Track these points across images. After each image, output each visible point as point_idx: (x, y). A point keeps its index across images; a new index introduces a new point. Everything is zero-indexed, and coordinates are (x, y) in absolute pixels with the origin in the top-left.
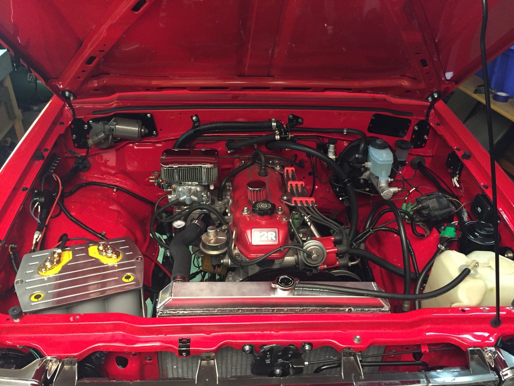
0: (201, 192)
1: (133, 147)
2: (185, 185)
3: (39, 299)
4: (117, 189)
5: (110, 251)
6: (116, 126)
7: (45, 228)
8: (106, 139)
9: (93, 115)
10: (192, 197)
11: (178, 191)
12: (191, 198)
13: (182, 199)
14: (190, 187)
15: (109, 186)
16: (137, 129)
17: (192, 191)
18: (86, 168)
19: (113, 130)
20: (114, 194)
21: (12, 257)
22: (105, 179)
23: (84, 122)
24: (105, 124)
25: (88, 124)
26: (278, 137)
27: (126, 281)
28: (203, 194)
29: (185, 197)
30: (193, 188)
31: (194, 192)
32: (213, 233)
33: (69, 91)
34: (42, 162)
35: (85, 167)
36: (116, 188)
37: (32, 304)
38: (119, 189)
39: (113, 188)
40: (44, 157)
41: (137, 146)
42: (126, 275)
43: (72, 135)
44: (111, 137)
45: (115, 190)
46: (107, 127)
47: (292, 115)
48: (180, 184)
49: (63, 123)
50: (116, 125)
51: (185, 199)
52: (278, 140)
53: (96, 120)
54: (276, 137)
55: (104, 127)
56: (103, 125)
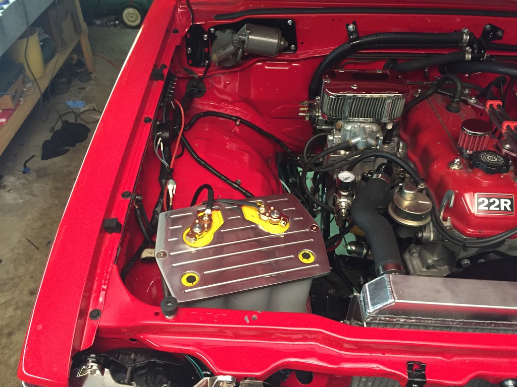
0: (377, 132)
1: (263, 66)
2: (356, 122)
3: (194, 283)
4: (241, 122)
5: (275, 216)
6: (250, 37)
8: (235, 54)
9: (216, 20)
11: (345, 130)
12: (367, 141)
13: (354, 141)
14: (362, 125)
15: (229, 117)
16: (276, 41)
17: (368, 130)
18: (201, 93)
19: (243, 42)
20: (237, 127)
21: (138, 213)
22: (221, 108)
23: (204, 30)
24: (233, 33)
25: (209, 33)
26: (469, 57)
27: (305, 261)
28: (378, 136)
29: (359, 139)
30: (367, 126)
32: (411, 195)
34: (162, 83)
35: (199, 92)
36: (239, 120)
37: (186, 291)
38: (243, 122)
39: (236, 121)
40: (164, 77)
41: (268, 65)
42: (303, 252)
43: (187, 48)
44: (240, 51)
45: (238, 123)
46: (236, 37)
47: (489, 24)
48: (348, 121)
49: (177, 32)
50: (250, 34)
51: (357, 143)
52: (468, 61)
53: (220, 28)
54: (467, 56)
55: (232, 37)
56: (231, 34)
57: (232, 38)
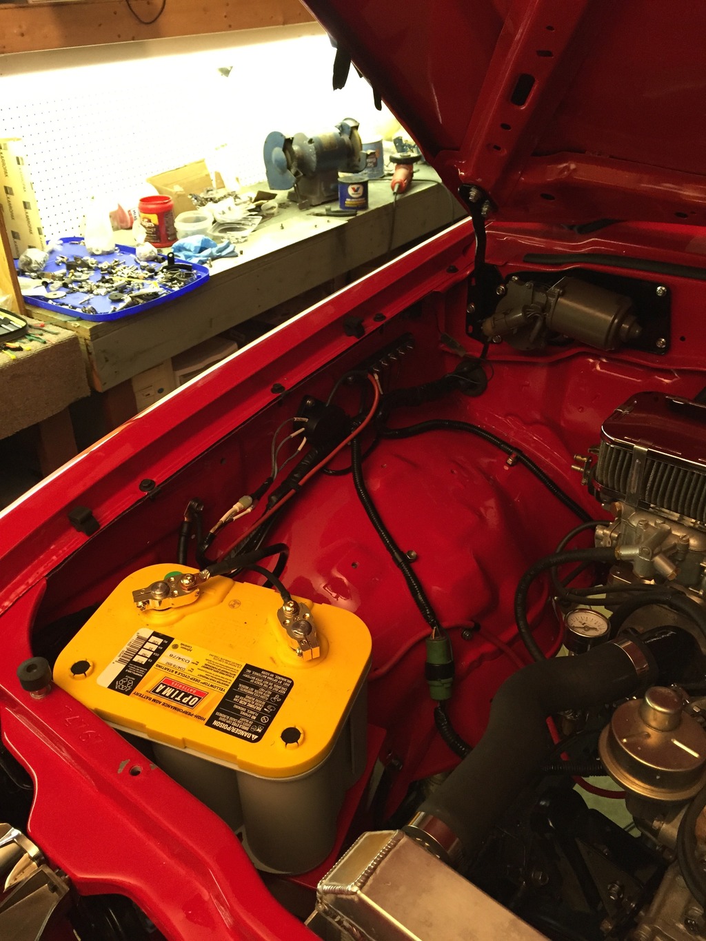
1: (594, 365)
2: (656, 514)
4: (517, 461)
6: (560, 300)
7: (293, 491)
8: (526, 326)
9: (525, 262)
10: (658, 559)
11: (628, 525)
12: (652, 562)
13: (625, 552)
14: (667, 527)
15: (499, 443)
16: (609, 318)
17: (670, 542)
18: (476, 389)
19: (549, 307)
20: (506, 468)
21: (185, 529)
22: (508, 427)
23: (501, 277)
24: (536, 288)
28: (704, 564)
29: (636, 551)
30: (677, 533)
31: (675, 545)
32: (660, 716)
33: (478, 188)
34: (353, 340)
35: (474, 386)
36: (515, 454)
38: (523, 460)
39: (510, 454)
40: (364, 332)
41: (602, 365)
43: (468, 304)
44: (538, 325)
45: (510, 461)
46: (541, 298)
48: (642, 507)
49: (455, 270)
50: (560, 295)
51: (632, 558)
53: (524, 277)
55: (533, 295)
56: (531, 290)
57: (533, 299)
